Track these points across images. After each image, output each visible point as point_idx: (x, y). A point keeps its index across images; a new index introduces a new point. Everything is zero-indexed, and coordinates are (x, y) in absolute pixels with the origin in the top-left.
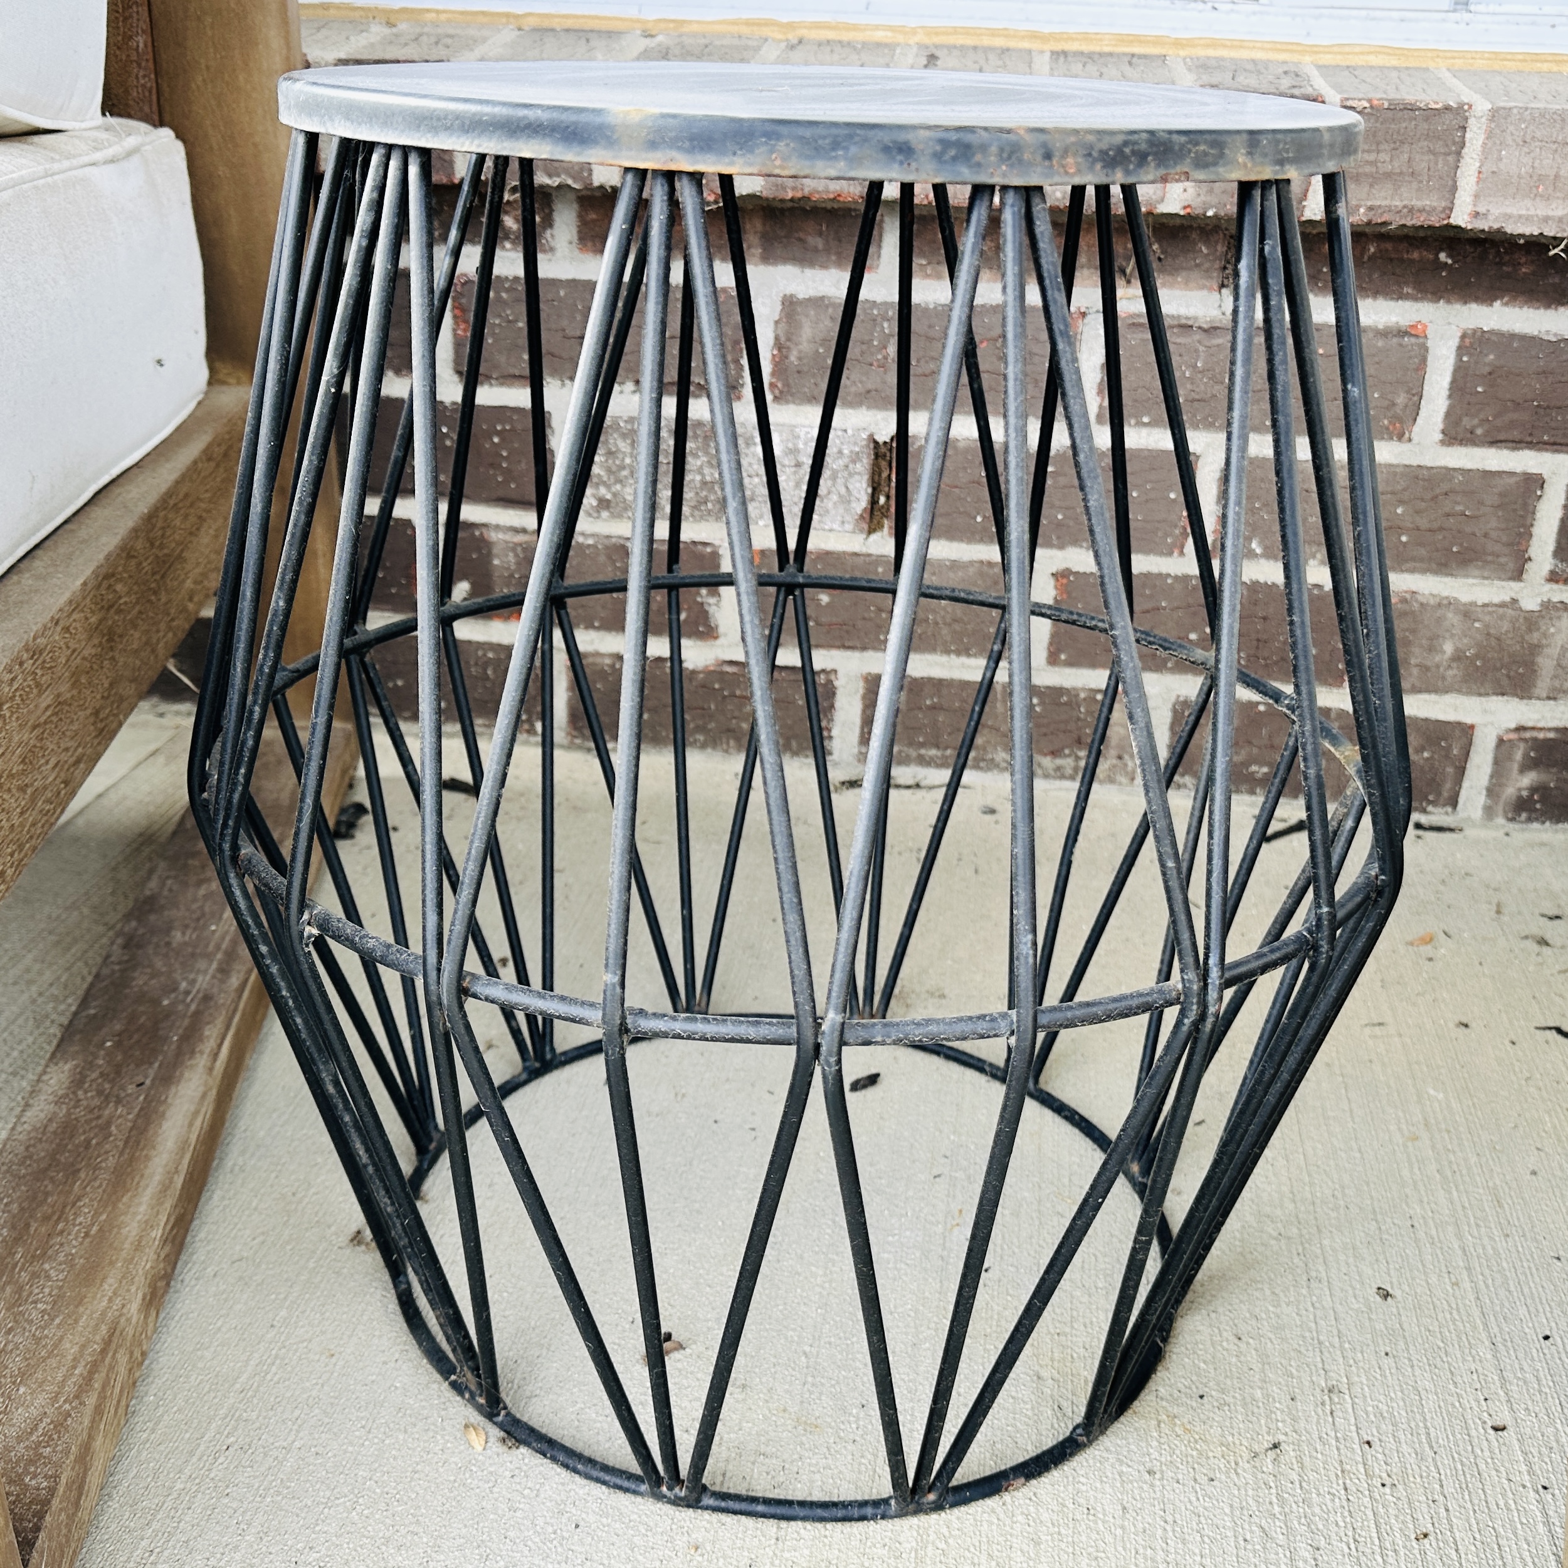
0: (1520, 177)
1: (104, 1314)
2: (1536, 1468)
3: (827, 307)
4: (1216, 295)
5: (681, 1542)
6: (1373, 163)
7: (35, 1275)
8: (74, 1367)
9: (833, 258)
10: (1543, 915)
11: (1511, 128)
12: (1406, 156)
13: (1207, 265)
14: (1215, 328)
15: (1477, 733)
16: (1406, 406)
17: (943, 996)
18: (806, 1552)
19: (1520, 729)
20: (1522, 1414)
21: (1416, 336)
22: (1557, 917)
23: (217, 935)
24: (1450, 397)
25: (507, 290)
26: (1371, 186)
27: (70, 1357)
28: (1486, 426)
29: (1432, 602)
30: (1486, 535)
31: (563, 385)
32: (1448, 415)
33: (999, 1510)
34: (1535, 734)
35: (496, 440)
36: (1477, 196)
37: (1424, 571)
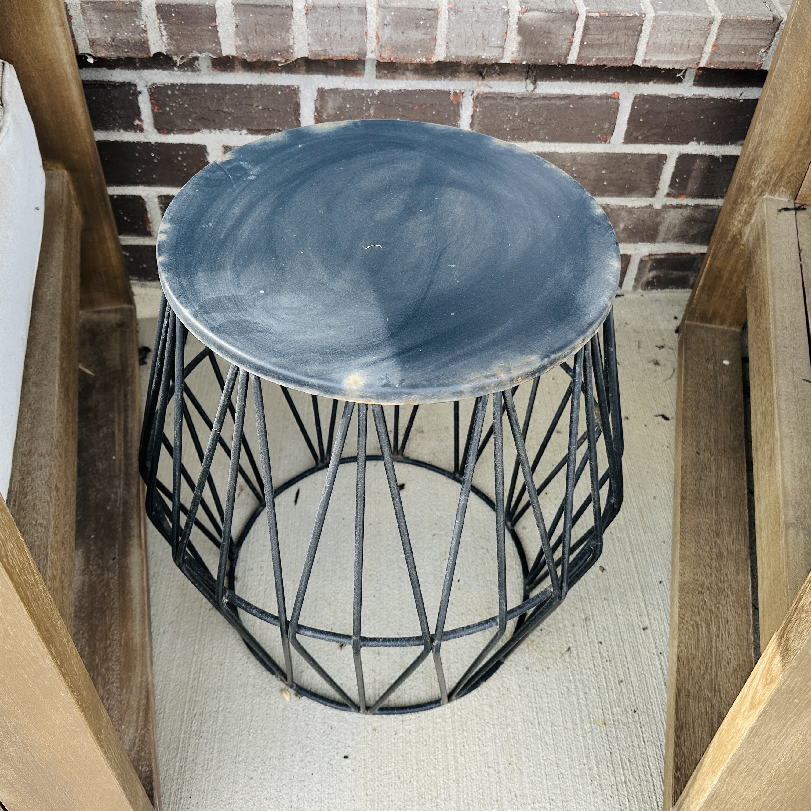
0: (666, 45)
1: (141, 685)
2: (658, 645)
3: (340, 93)
4: (524, 82)
5: (370, 728)
6: (600, 40)
7: (107, 670)
8: (139, 713)
9: (342, 70)
10: (657, 346)
11: (663, 24)
12: (615, 37)
13: (520, 70)
14: (524, 98)
15: (632, 258)
16: (609, 129)
17: (422, 432)
18: (414, 725)
19: (650, 255)
20: (652, 620)
21: (614, 98)
22: (663, 347)
23: (117, 462)
24: (628, 124)
25: (178, 90)
26: (599, 49)
27: (135, 708)
28: (644, 135)
29: (616, 208)
30: (641, 180)
31: (211, 132)
32: (627, 132)
33: (477, 695)
34: (656, 257)
35: (180, 159)
36: (646, 53)
37: (613, 196)
